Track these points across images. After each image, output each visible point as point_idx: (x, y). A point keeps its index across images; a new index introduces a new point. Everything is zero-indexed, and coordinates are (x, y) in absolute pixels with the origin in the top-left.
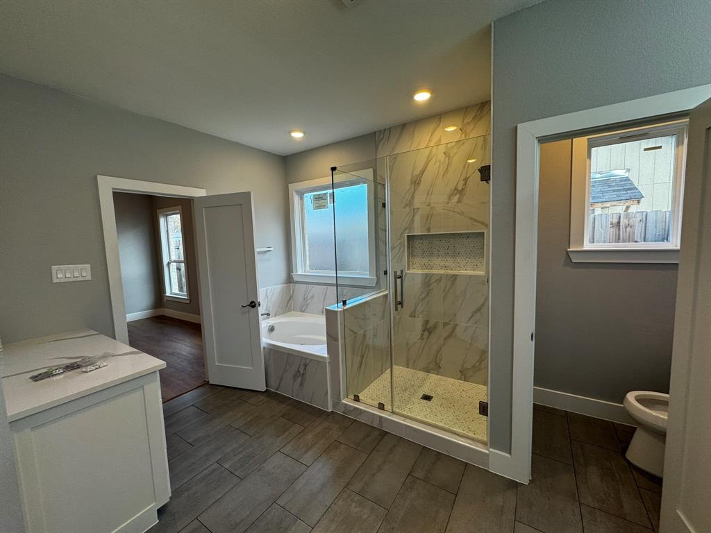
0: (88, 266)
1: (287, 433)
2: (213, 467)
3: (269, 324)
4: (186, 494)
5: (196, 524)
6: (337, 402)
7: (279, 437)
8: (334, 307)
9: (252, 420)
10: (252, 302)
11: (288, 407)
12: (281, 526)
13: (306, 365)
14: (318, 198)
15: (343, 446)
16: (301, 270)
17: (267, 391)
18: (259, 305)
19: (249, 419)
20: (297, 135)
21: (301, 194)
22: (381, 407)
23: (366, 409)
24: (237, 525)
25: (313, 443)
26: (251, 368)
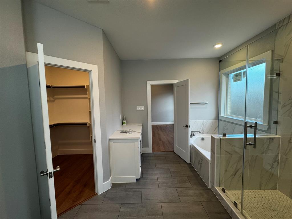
0: (144, 106)
1: (184, 184)
2: (155, 178)
3: (202, 137)
4: (145, 180)
5: (140, 190)
6: (213, 186)
7: (180, 183)
8: (216, 136)
9: (176, 171)
10: (187, 125)
11: (192, 175)
12: (157, 212)
13: (202, 160)
14: (236, 76)
15: (202, 207)
16: (223, 114)
17: (190, 164)
18: (189, 127)
19: (176, 170)
20: (218, 46)
21: (227, 75)
22: (236, 205)
23: (225, 200)
24: (147, 199)
25: (190, 195)
26: (185, 152)
